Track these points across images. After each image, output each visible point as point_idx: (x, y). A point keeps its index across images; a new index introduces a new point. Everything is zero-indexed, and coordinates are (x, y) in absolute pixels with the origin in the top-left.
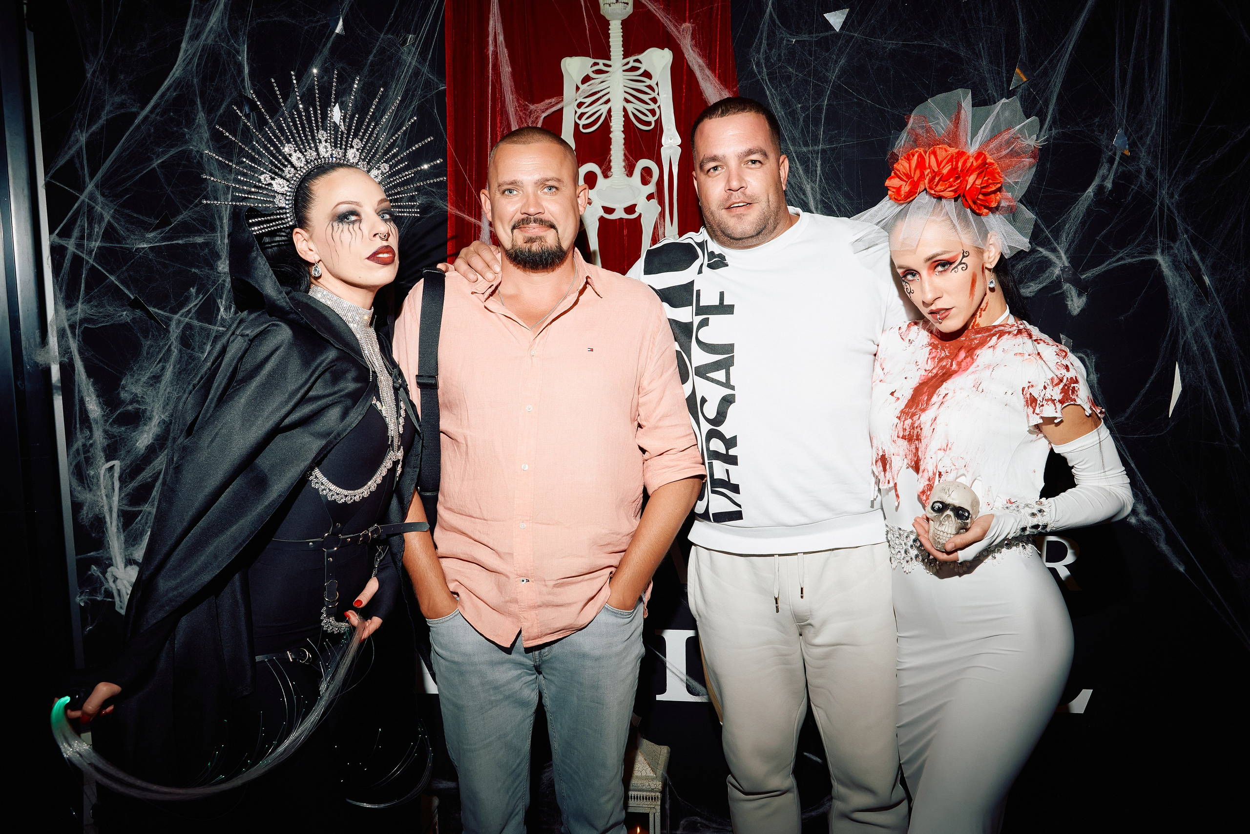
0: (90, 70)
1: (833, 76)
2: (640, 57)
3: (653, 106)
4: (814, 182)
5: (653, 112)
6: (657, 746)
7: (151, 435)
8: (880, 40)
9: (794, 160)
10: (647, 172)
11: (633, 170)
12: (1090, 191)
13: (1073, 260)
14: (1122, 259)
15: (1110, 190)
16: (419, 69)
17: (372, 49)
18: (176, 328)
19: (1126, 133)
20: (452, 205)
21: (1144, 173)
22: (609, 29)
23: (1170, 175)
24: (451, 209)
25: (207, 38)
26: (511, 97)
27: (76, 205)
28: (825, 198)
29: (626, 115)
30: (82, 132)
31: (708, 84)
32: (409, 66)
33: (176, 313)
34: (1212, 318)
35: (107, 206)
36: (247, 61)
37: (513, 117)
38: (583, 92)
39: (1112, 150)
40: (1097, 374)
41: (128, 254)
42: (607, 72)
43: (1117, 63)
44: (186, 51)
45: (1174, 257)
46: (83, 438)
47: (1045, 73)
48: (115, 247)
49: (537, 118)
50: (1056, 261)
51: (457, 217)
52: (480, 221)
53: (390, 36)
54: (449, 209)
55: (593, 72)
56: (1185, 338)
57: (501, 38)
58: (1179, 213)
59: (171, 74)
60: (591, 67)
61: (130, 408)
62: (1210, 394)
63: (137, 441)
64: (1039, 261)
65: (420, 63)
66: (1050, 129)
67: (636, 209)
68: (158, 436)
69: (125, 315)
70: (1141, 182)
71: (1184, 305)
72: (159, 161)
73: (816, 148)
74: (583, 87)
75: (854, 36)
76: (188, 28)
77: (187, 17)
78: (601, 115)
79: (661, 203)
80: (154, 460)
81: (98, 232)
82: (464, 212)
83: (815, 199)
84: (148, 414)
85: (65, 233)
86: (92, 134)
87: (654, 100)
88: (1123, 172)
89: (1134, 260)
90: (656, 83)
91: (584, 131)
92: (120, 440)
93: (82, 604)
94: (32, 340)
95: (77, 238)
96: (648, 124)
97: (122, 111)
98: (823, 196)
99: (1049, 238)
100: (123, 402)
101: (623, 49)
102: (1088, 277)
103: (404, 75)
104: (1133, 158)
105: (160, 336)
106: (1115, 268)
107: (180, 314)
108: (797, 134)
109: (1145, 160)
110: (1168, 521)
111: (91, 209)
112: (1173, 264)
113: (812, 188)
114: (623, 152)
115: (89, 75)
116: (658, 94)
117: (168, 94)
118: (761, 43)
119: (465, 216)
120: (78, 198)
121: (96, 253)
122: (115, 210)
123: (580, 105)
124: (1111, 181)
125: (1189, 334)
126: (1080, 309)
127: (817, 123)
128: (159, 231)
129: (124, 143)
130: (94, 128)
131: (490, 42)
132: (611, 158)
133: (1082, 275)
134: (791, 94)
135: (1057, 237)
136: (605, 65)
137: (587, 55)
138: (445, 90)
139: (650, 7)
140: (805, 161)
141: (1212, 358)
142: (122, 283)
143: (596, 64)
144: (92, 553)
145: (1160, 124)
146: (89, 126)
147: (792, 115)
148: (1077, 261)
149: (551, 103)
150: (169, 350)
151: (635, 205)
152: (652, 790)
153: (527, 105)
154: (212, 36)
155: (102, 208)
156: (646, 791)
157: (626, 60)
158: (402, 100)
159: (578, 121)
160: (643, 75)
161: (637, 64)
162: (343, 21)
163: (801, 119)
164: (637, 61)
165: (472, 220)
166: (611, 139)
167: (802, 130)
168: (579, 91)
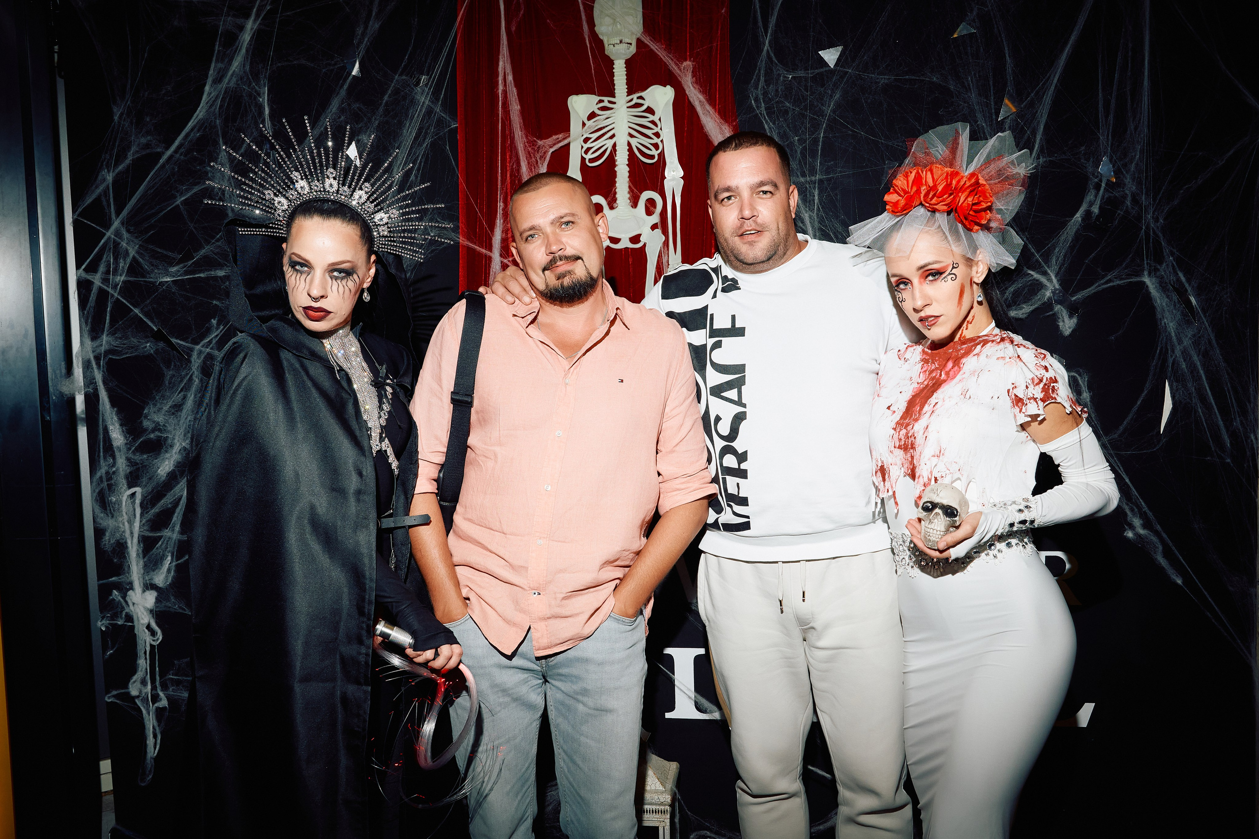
0: (117, 112)
1: (828, 110)
2: (643, 94)
3: (656, 140)
4: (812, 210)
5: (656, 146)
6: (666, 762)
7: (172, 462)
8: (873, 76)
10: (651, 203)
11: (638, 202)
12: (1078, 216)
13: (1062, 282)
14: (1110, 281)
15: (1097, 215)
16: (432, 108)
17: (387, 89)
18: (198, 358)
19: (1111, 161)
20: (464, 237)
21: (1129, 198)
22: (614, 68)
23: (1154, 200)
24: (463, 241)
25: (229, 81)
26: (520, 133)
27: (103, 241)
28: (823, 226)
29: (630, 149)
30: (109, 172)
31: (709, 119)
32: (422, 106)
33: (197, 344)
34: (1200, 337)
35: (133, 241)
36: (268, 103)
37: (522, 152)
38: (589, 127)
39: (1097, 177)
40: (1090, 392)
41: (152, 288)
42: (612, 109)
43: (1100, 95)
44: (209, 94)
45: (1161, 278)
46: (106, 465)
47: (1031, 105)
48: (140, 281)
49: (545, 153)
50: (1048, 284)
51: (469, 248)
52: (491, 251)
53: (404, 77)
54: (461, 241)
55: (598, 109)
56: (1173, 357)
57: (510, 78)
58: (1164, 236)
59: (195, 115)
60: (597, 104)
61: (152, 436)
62: (1200, 410)
63: (159, 468)
64: (1031, 284)
65: (432, 102)
66: (1038, 158)
67: (641, 239)
68: (179, 463)
69: (149, 346)
70: (1127, 207)
71: (1171, 324)
72: (183, 198)
73: (813, 178)
74: (588, 123)
75: (848, 72)
76: (211, 72)
77: (211, 63)
78: (606, 150)
79: (665, 232)
80: (175, 486)
81: (123, 267)
82: (475, 243)
83: (813, 227)
84: (169, 441)
85: (92, 269)
86: (118, 174)
87: (657, 135)
88: (1110, 197)
89: (1122, 282)
90: (659, 118)
91: (590, 165)
92: (142, 467)
93: (104, 629)
94: (58, 372)
95: (103, 273)
96: (652, 157)
97: (148, 151)
98: (821, 224)
99: (1040, 262)
100: (146, 430)
101: (626, 87)
102: (1079, 299)
103: (418, 114)
104: (1119, 184)
105: (182, 366)
106: (1104, 290)
107: (201, 345)
109: (1130, 186)
110: (1165, 535)
111: (116, 245)
112: (1160, 286)
113: (810, 217)
114: (627, 185)
115: (116, 118)
116: (661, 129)
117: (192, 134)
118: (759, 80)
119: (476, 247)
120: (104, 234)
121: (120, 287)
122: (140, 246)
123: (586, 140)
124: (1098, 206)
125: (1178, 352)
126: (1071, 329)
127: (814, 154)
128: (181, 265)
129: (149, 182)
130: (120, 168)
131: (500, 82)
132: (617, 190)
133: (1073, 296)
134: (789, 127)
135: (1047, 261)
136: (610, 102)
137: (592, 92)
138: (456, 128)
139: (652, 47)
141: (1201, 376)
142: (146, 316)
143: (601, 101)
144: (113, 579)
145: (1144, 151)
146: (116, 165)
148: (1067, 284)
149: (558, 139)
150: (191, 379)
151: (639, 235)
152: (662, 804)
153: (535, 141)
154: (234, 79)
155: (127, 243)
156: (656, 804)
157: (630, 97)
158: (416, 138)
159: (584, 155)
160: (646, 111)
161: (640, 101)
162: (360, 64)
163: (799, 152)
164: (641, 98)
165: (484, 251)
166: (616, 172)
167: (800, 161)
168: (585, 127)
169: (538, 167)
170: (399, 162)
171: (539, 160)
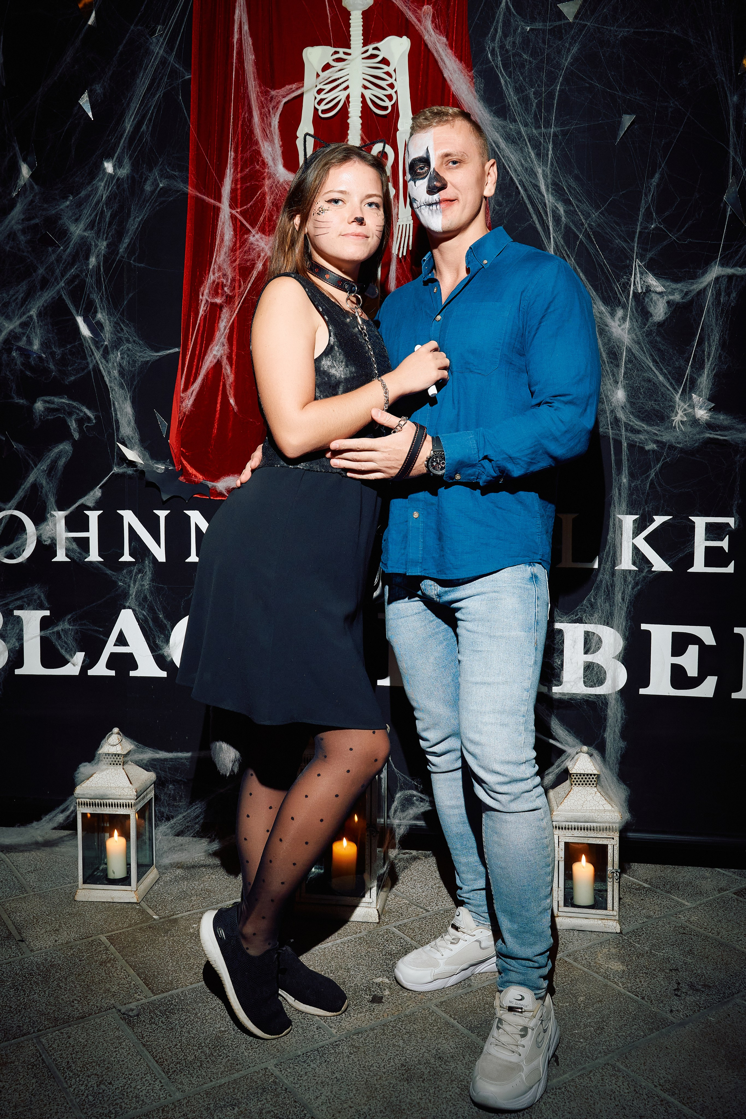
1: (566, 62)
2: (379, 45)
3: (390, 91)
4: (545, 165)
5: (390, 97)
8: (612, 28)
9: (526, 144)
16: (166, 58)
17: (122, 40)
20: (193, 187)
22: (350, 20)
24: (191, 191)
26: (253, 83)
29: (364, 101)
32: (157, 56)
37: (254, 102)
38: (323, 79)
42: (347, 60)
49: (278, 103)
51: (197, 198)
52: (220, 202)
53: (140, 27)
54: (189, 191)
55: (334, 60)
57: (246, 28)
60: (332, 55)
65: (167, 51)
74: (324, 75)
75: (586, 25)
78: (340, 101)
79: (396, 186)
82: (204, 194)
83: (545, 182)
87: (391, 86)
90: (394, 69)
91: (323, 116)
96: (385, 108)
98: (554, 178)
101: (362, 37)
103: (152, 64)
108: (529, 120)
114: (360, 137)
116: (396, 80)
118: (496, 32)
119: (204, 197)
123: (319, 91)
127: (549, 108)
131: (236, 30)
134: (525, 80)
136: (345, 53)
137: (328, 44)
138: (190, 79)
140: (537, 146)
143: (336, 52)
147: (525, 101)
149: (292, 89)
153: (269, 91)
157: (365, 48)
158: (149, 89)
159: (317, 106)
160: (381, 62)
161: (376, 52)
162: (96, 13)
163: (534, 105)
164: (376, 49)
165: (212, 201)
166: (348, 124)
167: (535, 115)
168: (320, 78)
169: (270, 116)
170: (131, 112)
171: (271, 111)
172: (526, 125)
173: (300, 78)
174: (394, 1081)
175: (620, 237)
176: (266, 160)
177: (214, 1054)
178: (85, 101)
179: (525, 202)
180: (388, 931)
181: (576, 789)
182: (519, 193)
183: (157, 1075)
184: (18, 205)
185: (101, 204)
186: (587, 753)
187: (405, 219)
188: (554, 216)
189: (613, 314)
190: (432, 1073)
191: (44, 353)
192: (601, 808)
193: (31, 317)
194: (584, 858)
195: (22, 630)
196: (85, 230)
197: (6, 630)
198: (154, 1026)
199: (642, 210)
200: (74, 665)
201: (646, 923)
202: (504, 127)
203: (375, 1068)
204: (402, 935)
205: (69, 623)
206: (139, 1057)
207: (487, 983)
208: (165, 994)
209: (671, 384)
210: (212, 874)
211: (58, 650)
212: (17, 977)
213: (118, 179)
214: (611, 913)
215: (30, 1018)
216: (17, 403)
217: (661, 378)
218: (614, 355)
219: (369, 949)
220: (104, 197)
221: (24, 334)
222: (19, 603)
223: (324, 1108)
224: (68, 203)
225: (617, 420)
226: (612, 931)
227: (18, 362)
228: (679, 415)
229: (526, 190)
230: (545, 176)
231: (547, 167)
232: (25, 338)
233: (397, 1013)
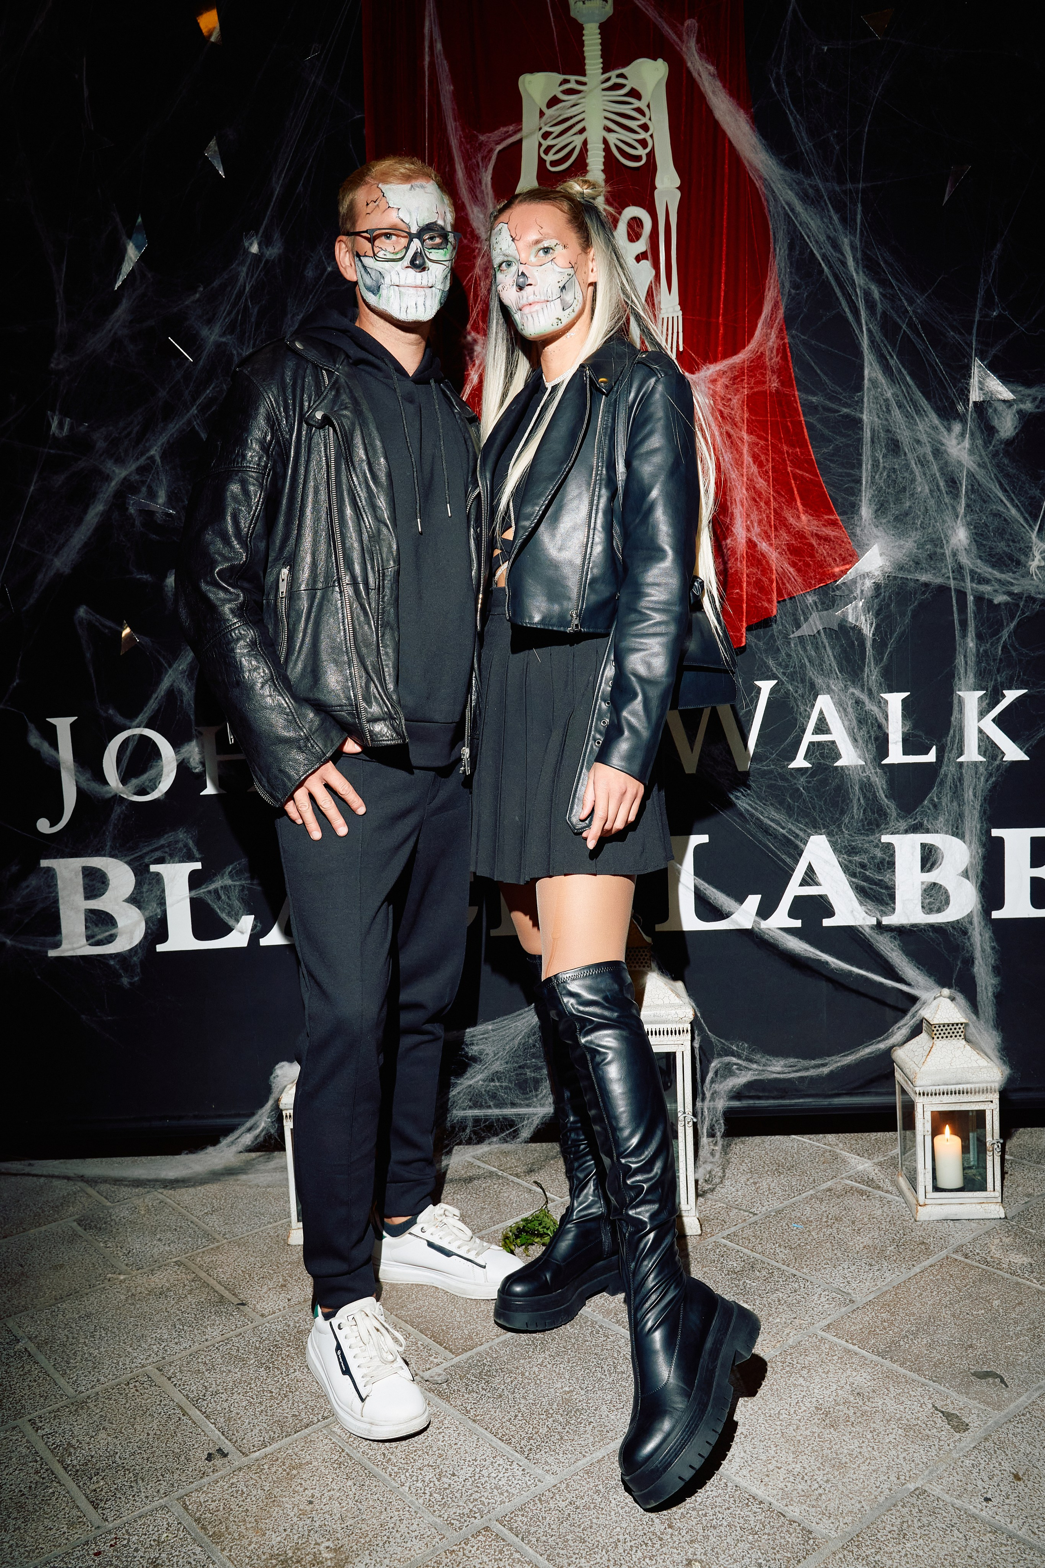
1: (877, 95)
2: (625, 70)
3: (643, 135)
4: (855, 232)
5: (643, 143)
8: (934, 49)
9: (827, 205)
10: (636, 224)
11: (618, 221)
16: (327, 89)
17: (261, 64)
22: (584, 35)
26: (453, 122)
29: (608, 149)
32: (313, 87)
36: (86, 81)
37: (457, 151)
38: (551, 116)
42: (581, 91)
49: (489, 152)
53: (285, 46)
55: (562, 92)
57: (439, 46)
60: (561, 84)
65: (327, 82)
73: (855, 187)
74: (548, 112)
75: (900, 44)
78: (573, 149)
79: (656, 265)
87: (645, 127)
90: (647, 104)
91: (552, 169)
96: (638, 158)
98: (865, 253)
101: (601, 60)
103: (305, 98)
108: (829, 173)
113: (850, 244)
116: (650, 119)
118: (781, 53)
123: (546, 135)
127: (856, 154)
131: (426, 51)
134: (822, 120)
136: (578, 82)
137: (553, 69)
138: (362, 119)
140: (840, 208)
143: (566, 81)
147: (823, 147)
149: (506, 133)
152: (680, 1021)
153: (476, 135)
156: (672, 1022)
157: (607, 75)
158: (304, 134)
159: (543, 156)
160: (630, 94)
161: (621, 81)
162: (220, 26)
163: (836, 152)
164: (622, 76)
167: (838, 166)
168: (544, 118)
169: (479, 170)
170: (280, 167)
171: (481, 164)
172: (825, 179)
173: (517, 118)
174: (815, 1429)
175: (954, 328)
176: (477, 231)
177: (573, 1422)
178: (212, 151)
179: (830, 283)
180: (717, 1245)
181: (939, 1043)
182: (823, 271)
183: (510, 1457)
184: (124, 301)
185: (244, 298)
186: (949, 998)
187: (671, 310)
188: (867, 301)
189: (949, 430)
190: (858, 1414)
191: (173, 509)
192: (975, 1065)
193: (152, 458)
194: (947, 1129)
195: (163, 891)
196: (223, 334)
197: (142, 892)
198: (475, 1395)
199: (981, 293)
200: (242, 933)
201: (1029, 1204)
202: (799, 183)
203: (784, 1416)
204: (738, 1248)
205: (231, 877)
206: (475, 1438)
207: (871, 1297)
208: (469, 1354)
209: (1026, 519)
210: (454, 1193)
211: (217, 913)
212: (260, 1351)
213: (267, 261)
214: (993, 1194)
215: (304, 1403)
216: (139, 579)
217: (1013, 511)
218: (953, 483)
219: (704, 1269)
220: (247, 289)
221: (143, 482)
222: (158, 854)
223: (744, 1472)
224: (197, 295)
225: (959, 569)
226: (995, 1217)
227: (137, 523)
228: (1036, 559)
229: (830, 267)
230: (853, 247)
231: (855, 237)
232: (144, 489)
233: (778, 1345)
